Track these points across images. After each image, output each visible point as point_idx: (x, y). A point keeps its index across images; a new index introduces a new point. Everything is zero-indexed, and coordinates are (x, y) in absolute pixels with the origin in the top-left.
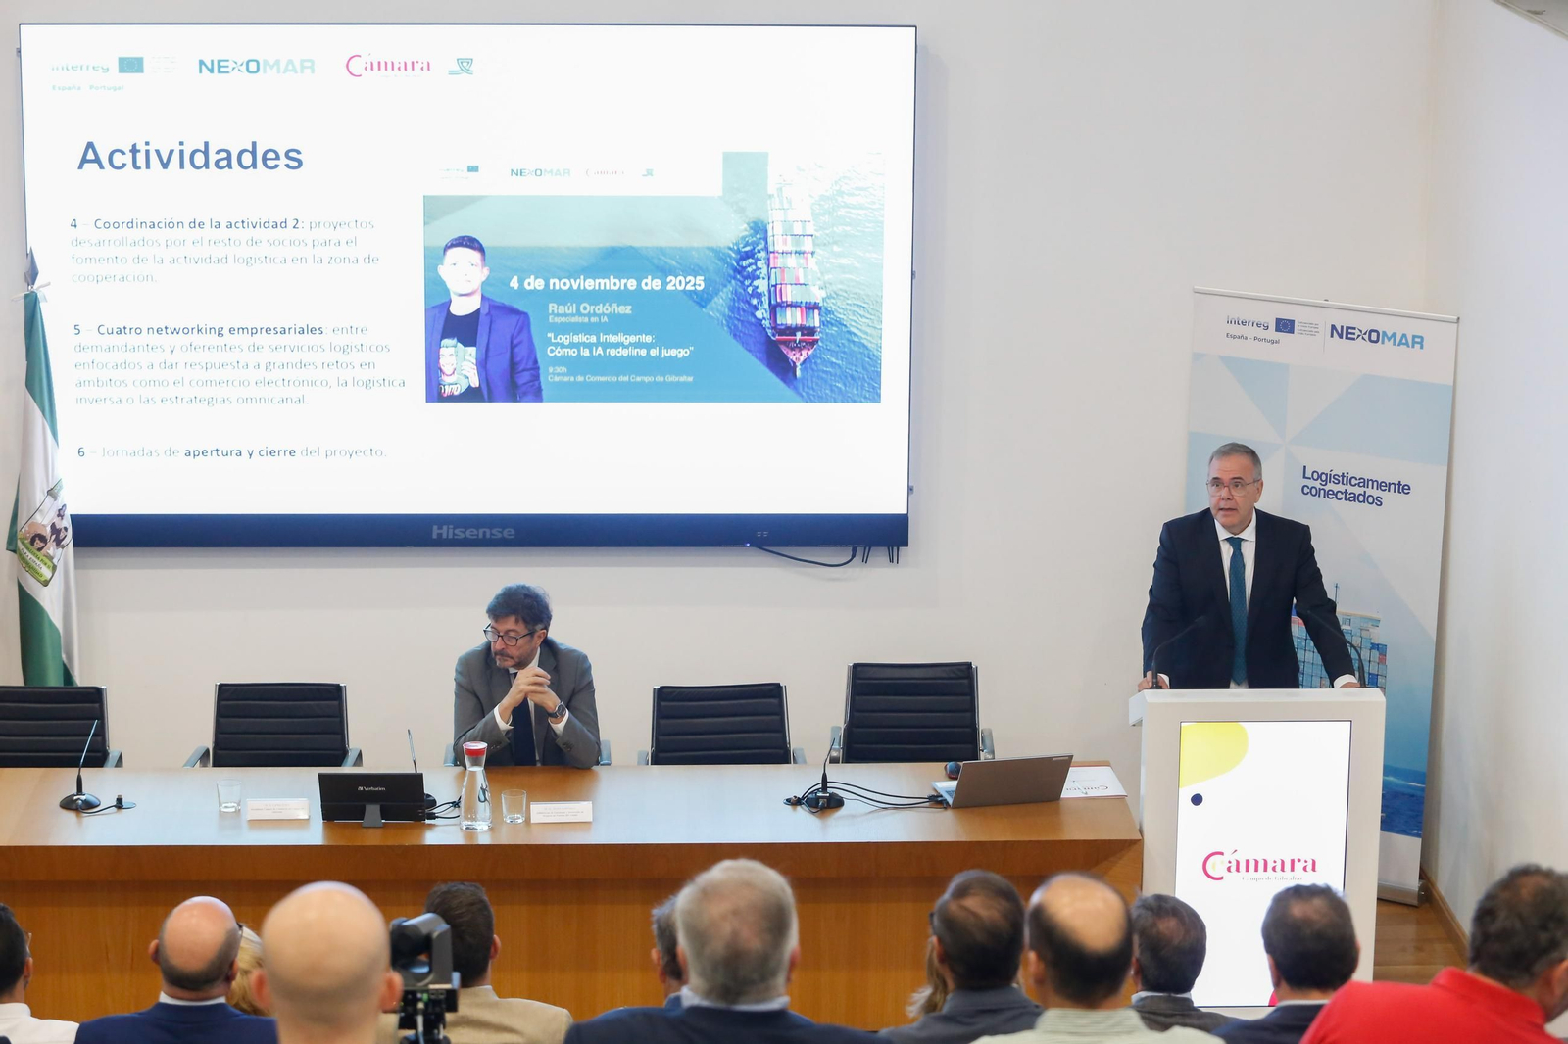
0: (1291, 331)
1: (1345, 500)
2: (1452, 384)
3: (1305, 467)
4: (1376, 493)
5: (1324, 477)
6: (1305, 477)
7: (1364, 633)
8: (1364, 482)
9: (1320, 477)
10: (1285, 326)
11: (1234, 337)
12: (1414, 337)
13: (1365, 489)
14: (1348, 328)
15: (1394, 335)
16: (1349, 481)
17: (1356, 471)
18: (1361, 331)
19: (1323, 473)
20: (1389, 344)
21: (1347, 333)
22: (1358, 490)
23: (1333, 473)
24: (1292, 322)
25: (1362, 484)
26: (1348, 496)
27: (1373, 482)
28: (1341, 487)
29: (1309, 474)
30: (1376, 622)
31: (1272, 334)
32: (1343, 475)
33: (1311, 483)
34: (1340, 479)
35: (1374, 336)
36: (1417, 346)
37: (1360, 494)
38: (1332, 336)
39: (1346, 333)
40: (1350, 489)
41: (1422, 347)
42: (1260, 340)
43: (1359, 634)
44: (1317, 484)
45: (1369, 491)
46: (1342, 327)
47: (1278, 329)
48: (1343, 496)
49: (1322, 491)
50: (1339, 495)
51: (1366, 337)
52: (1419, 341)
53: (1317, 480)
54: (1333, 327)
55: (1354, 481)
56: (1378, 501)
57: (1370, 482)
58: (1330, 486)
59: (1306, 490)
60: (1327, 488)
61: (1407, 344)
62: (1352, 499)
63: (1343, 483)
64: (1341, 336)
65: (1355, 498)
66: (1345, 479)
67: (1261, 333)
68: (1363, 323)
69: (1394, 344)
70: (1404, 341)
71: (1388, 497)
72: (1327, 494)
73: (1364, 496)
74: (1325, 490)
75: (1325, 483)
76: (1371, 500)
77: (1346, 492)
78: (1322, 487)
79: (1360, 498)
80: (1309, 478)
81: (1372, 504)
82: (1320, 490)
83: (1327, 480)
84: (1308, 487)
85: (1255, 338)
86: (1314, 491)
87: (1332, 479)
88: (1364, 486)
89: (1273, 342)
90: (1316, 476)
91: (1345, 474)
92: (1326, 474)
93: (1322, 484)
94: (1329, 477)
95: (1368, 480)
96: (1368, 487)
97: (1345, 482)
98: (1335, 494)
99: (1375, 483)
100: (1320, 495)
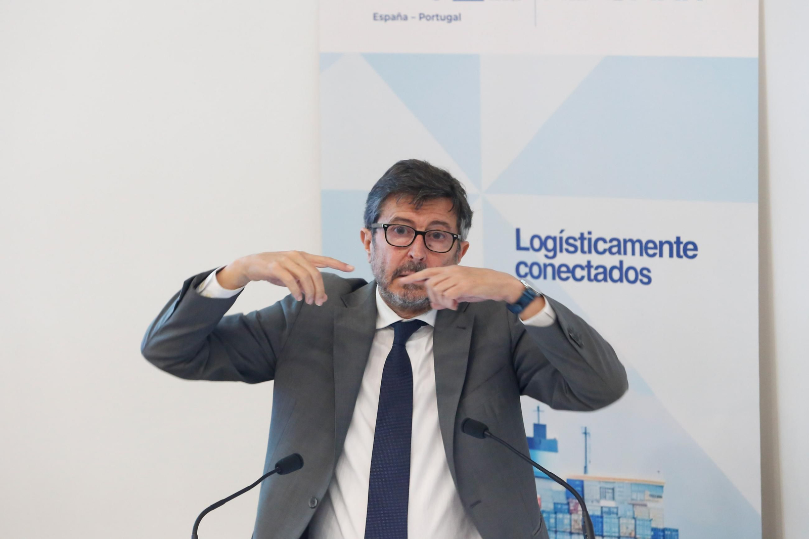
1: (590, 279)
2: (756, 55)
3: (518, 231)
4: (636, 261)
5: (550, 244)
6: (519, 248)
7: (640, 512)
8: (620, 246)
9: (543, 244)
11: (385, 18)
13: (622, 257)
16: (593, 247)
17: (605, 228)
19: (548, 238)
22: (609, 261)
23: (565, 236)
25: (615, 250)
26: (593, 272)
27: (633, 243)
29: (525, 243)
30: (657, 491)
31: (448, 5)
32: (582, 238)
33: (529, 257)
34: (578, 244)
37: (613, 268)
40: (596, 260)
42: (430, 18)
43: (630, 513)
44: (540, 257)
45: (629, 260)
48: (585, 273)
49: (549, 270)
50: (579, 273)
55: (601, 246)
56: (644, 277)
57: (629, 245)
58: (562, 258)
59: (523, 270)
60: (557, 262)
62: (601, 277)
63: (583, 252)
65: (607, 274)
66: (586, 243)
71: (660, 266)
73: (620, 269)
74: (552, 265)
75: (551, 254)
76: (632, 275)
77: (589, 266)
78: (548, 261)
79: (616, 274)
80: (526, 249)
81: (634, 282)
82: (545, 266)
83: (554, 249)
84: (525, 264)
85: (421, 16)
86: (536, 271)
87: (565, 246)
88: (619, 252)
89: (450, 19)
90: (537, 244)
91: (586, 235)
92: (554, 239)
93: (546, 256)
94: (559, 244)
95: (625, 241)
96: (625, 253)
97: (586, 248)
98: (572, 272)
99: (637, 246)
100: (545, 277)
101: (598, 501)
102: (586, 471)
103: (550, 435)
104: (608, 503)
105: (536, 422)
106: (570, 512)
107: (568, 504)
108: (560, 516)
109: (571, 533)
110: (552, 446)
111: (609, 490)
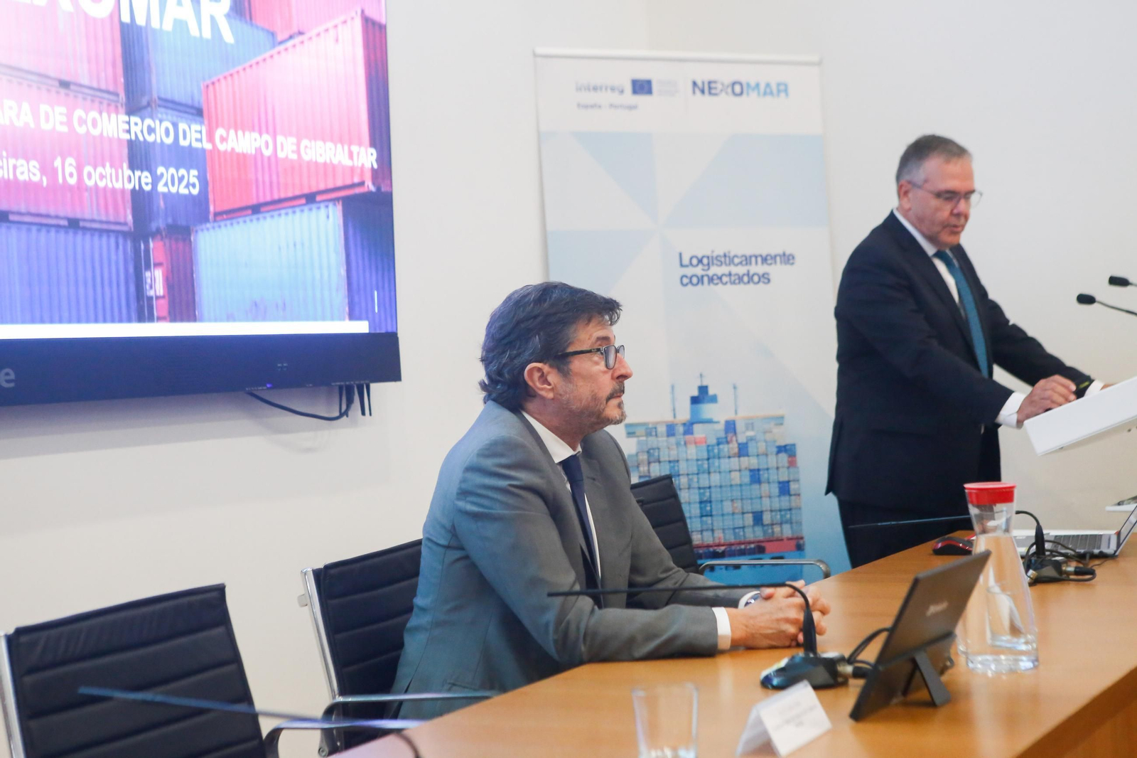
0: (650, 92)
1: (731, 283)
2: (823, 133)
3: (680, 254)
4: (759, 269)
5: (705, 261)
6: (682, 265)
8: (747, 260)
9: (701, 262)
10: (641, 87)
11: (586, 107)
12: (779, 85)
13: (749, 267)
14: (710, 83)
15: (758, 85)
16: (731, 262)
17: (739, 249)
18: (723, 84)
19: (703, 257)
20: (754, 95)
21: (710, 88)
22: (741, 270)
23: (715, 254)
24: (649, 82)
25: (744, 263)
26: (733, 278)
27: (756, 257)
28: (723, 270)
29: (686, 261)
30: (779, 420)
31: (629, 98)
32: (725, 256)
33: (690, 271)
34: (723, 259)
35: (738, 89)
36: (783, 95)
37: (744, 275)
38: (694, 92)
39: (706, 88)
40: (734, 270)
41: (787, 95)
42: (616, 107)
44: (699, 271)
45: (754, 269)
46: (703, 83)
47: (635, 91)
48: (728, 279)
49: (706, 279)
50: (725, 279)
51: (730, 90)
52: (783, 89)
53: (697, 265)
54: (695, 84)
55: (736, 261)
56: (765, 278)
57: (753, 259)
58: (713, 270)
59: (685, 281)
60: (711, 273)
61: (771, 93)
62: (738, 281)
63: (726, 264)
64: (703, 92)
65: (741, 279)
66: (727, 259)
67: (615, 98)
68: (724, 75)
69: (759, 94)
70: (768, 91)
71: (775, 270)
72: (711, 280)
73: (748, 275)
74: (708, 276)
75: (706, 268)
76: (756, 279)
77: (730, 274)
78: (704, 273)
79: (746, 279)
80: (687, 266)
81: (758, 282)
82: (703, 276)
83: (708, 264)
84: (686, 277)
85: (611, 106)
86: (695, 280)
87: (715, 262)
88: (747, 264)
89: (632, 108)
90: (695, 261)
91: (727, 254)
92: (708, 257)
93: (703, 270)
94: (710, 261)
95: (751, 257)
96: (751, 263)
97: (728, 262)
98: (720, 278)
99: (759, 259)
100: (703, 283)
101: (744, 433)
102: (736, 413)
103: (711, 392)
104: (750, 433)
105: (699, 384)
106: (728, 443)
107: (726, 438)
108: (721, 446)
109: (729, 457)
110: (714, 399)
111: (750, 425)
